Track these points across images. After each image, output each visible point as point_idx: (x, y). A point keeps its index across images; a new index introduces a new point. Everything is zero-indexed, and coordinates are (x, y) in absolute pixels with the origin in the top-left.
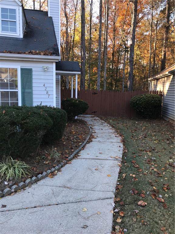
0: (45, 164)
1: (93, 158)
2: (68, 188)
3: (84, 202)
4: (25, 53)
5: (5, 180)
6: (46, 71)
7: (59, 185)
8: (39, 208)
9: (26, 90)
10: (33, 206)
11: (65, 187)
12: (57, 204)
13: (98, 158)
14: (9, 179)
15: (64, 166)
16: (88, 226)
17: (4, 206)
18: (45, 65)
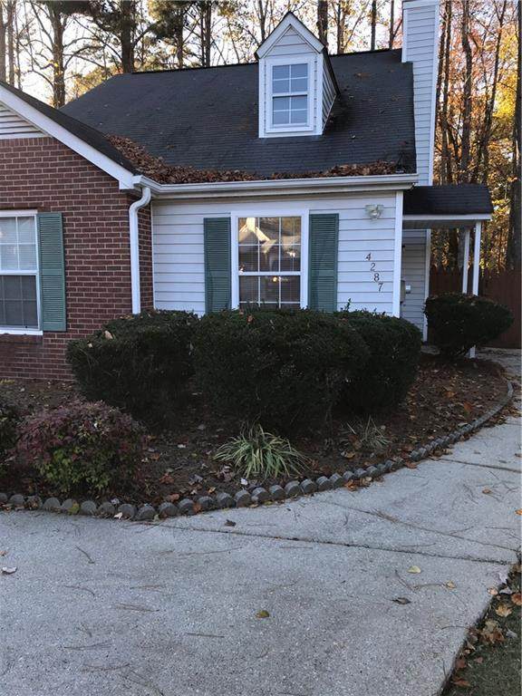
0: (344, 458)
1: (489, 464)
2: (388, 518)
3: (419, 556)
4: (321, 174)
5: (242, 475)
6: (375, 217)
7: (367, 508)
8: (304, 544)
9: (323, 273)
10: (292, 537)
11: (380, 515)
12: (348, 545)
13: (504, 465)
14: (251, 474)
15: (395, 471)
16: (409, 602)
17: (231, 524)
18: (374, 202)
